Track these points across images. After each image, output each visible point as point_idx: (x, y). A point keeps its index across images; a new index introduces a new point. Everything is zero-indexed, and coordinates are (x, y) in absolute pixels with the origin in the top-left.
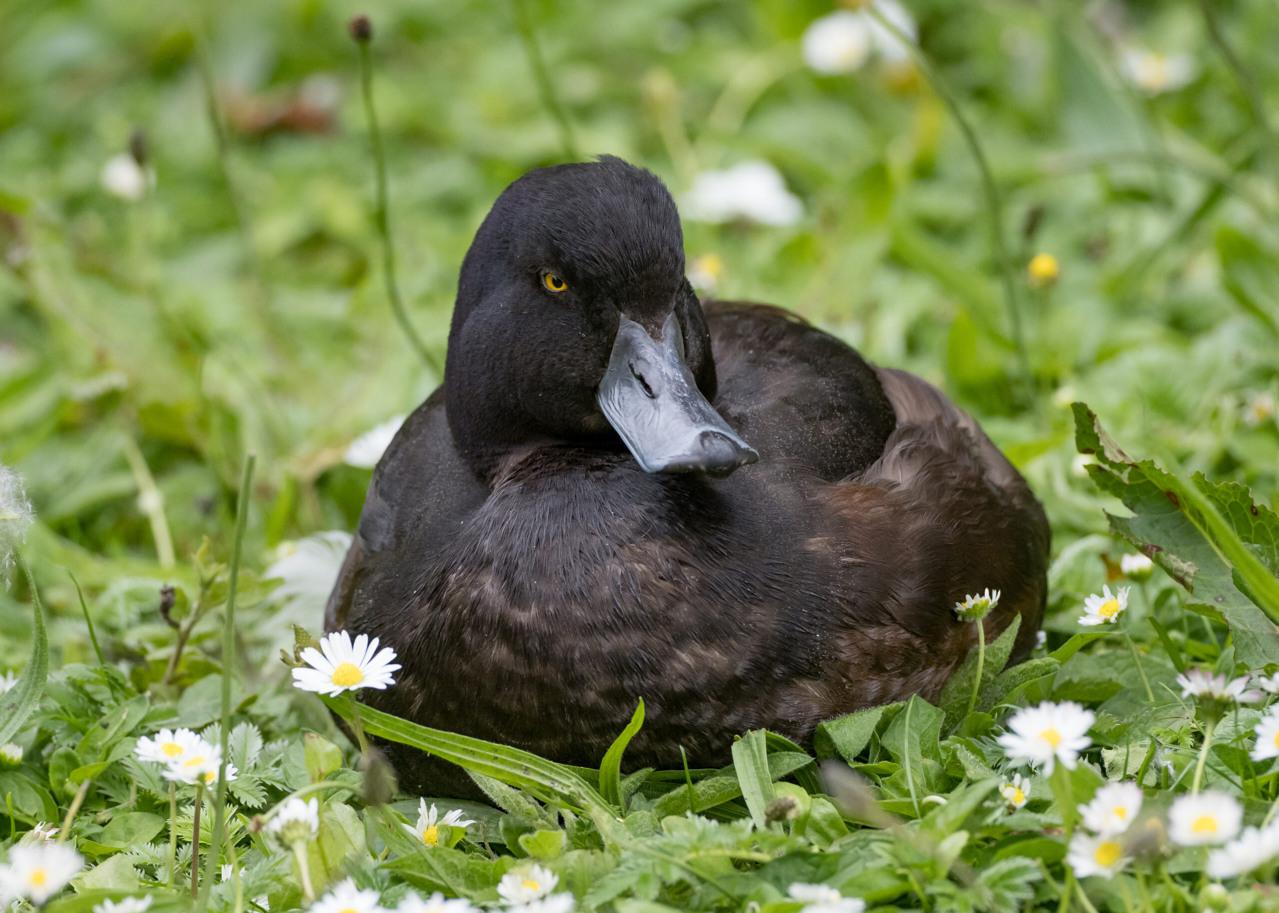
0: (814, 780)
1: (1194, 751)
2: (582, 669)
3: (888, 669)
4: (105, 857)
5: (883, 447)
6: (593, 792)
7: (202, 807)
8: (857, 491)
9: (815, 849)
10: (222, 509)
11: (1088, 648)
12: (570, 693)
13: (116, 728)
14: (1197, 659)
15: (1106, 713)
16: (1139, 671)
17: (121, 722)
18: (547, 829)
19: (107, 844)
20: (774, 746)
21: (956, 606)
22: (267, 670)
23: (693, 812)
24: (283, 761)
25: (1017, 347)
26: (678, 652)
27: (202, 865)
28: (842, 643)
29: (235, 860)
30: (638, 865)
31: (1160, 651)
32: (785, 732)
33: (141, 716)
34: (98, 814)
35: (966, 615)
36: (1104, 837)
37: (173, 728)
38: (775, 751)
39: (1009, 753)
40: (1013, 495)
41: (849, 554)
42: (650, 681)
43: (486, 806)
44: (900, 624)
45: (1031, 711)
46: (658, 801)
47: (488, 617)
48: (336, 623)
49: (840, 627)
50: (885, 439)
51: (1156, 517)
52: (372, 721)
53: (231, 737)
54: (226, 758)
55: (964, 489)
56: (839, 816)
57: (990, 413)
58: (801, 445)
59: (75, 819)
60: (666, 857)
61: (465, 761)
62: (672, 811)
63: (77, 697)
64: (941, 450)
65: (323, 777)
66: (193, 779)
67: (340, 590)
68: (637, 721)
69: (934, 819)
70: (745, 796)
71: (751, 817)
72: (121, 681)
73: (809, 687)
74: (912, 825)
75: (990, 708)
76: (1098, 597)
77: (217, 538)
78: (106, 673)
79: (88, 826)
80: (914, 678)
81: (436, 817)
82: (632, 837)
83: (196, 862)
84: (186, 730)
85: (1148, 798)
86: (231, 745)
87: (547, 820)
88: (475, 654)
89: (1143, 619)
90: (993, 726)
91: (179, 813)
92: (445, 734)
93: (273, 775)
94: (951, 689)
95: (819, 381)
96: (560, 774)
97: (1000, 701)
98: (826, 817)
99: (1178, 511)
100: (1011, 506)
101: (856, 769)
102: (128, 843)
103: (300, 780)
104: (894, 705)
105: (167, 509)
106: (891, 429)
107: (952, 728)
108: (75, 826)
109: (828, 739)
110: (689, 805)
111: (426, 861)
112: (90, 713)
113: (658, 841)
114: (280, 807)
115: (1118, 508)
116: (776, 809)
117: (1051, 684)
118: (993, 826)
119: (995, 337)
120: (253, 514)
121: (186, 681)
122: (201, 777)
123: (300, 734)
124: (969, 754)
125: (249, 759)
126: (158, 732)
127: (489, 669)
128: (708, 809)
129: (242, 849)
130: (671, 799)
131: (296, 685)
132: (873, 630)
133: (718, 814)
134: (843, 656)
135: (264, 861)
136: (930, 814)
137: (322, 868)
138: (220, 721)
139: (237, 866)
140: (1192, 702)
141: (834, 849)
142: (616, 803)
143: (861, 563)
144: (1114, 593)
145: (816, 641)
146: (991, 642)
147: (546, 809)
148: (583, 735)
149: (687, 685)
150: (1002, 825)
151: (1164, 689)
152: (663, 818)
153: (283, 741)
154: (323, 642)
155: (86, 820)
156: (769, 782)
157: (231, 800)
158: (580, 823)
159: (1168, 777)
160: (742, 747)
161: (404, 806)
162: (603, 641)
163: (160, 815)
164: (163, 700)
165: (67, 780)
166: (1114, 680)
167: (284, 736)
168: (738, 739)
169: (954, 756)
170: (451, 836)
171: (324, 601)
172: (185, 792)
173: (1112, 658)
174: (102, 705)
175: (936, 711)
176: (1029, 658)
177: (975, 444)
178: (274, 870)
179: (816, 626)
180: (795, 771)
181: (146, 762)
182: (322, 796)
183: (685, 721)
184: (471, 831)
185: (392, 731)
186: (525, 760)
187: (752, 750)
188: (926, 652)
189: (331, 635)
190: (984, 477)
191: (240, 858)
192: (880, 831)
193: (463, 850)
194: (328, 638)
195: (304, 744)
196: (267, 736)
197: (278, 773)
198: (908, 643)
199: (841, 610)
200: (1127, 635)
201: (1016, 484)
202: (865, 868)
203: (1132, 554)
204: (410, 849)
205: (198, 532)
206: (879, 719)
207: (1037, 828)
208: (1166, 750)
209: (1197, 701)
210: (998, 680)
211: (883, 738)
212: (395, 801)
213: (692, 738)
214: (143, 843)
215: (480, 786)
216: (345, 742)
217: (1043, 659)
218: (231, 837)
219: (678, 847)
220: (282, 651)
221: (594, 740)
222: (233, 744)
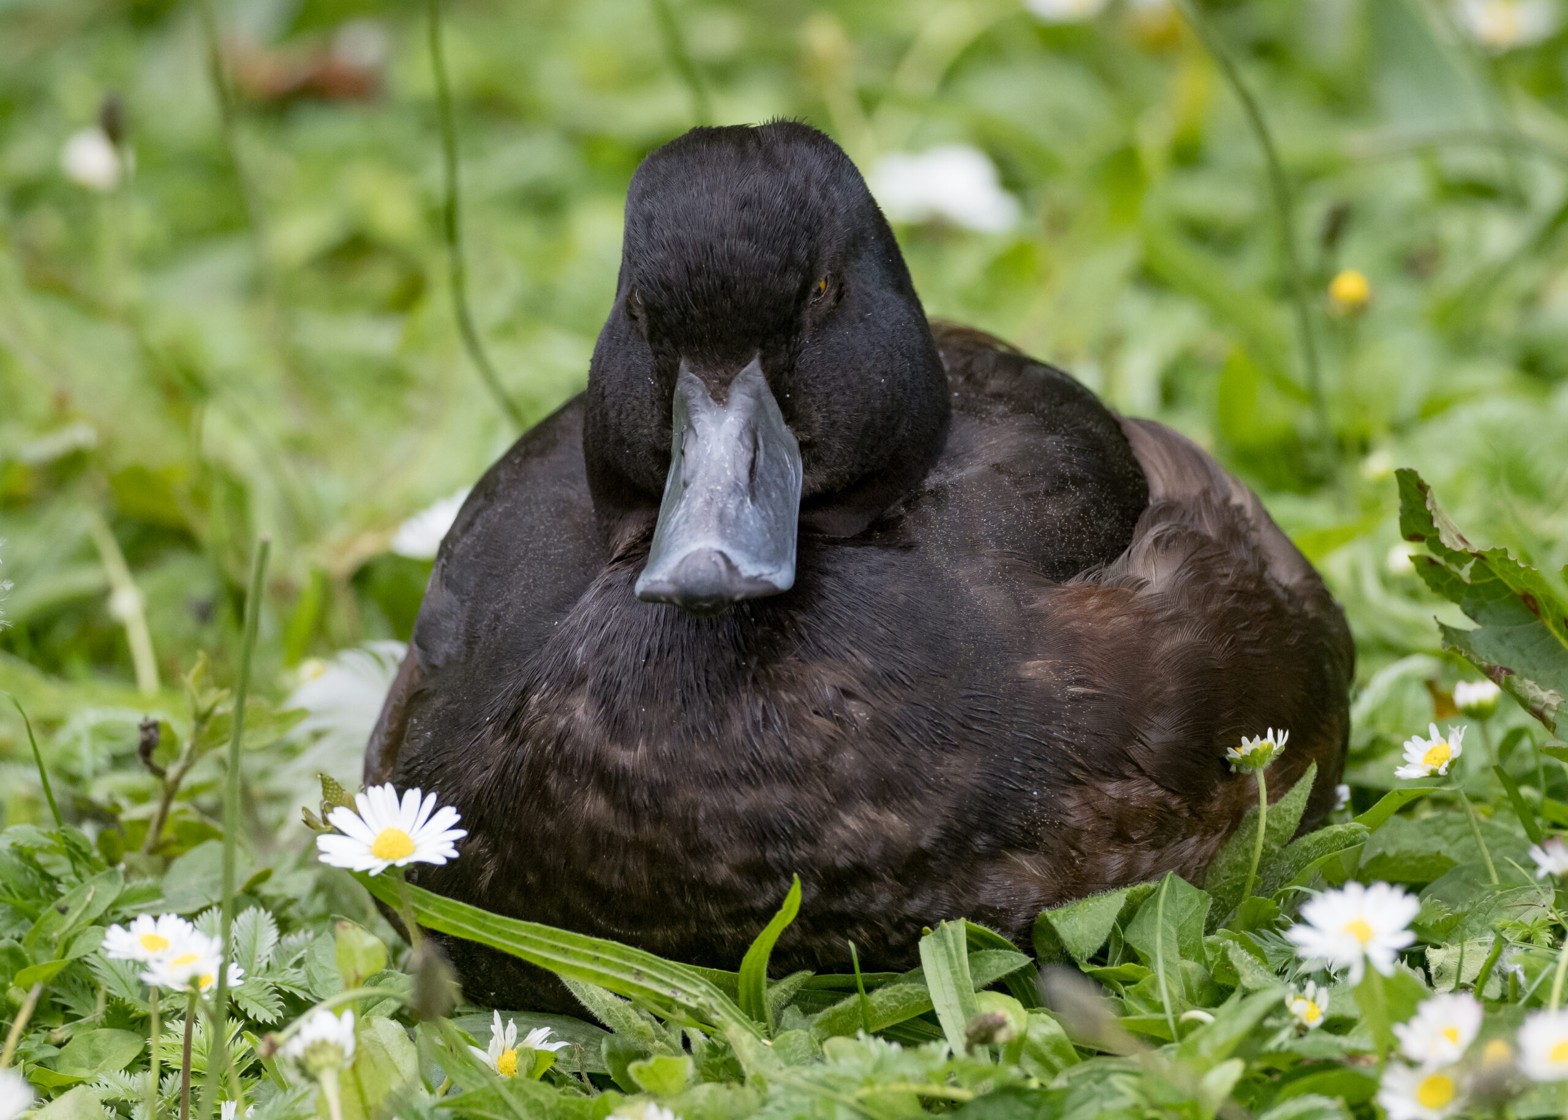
0: (1032, 988)
1: (1553, 951)
2: (707, 832)
3: (1135, 838)
4: (62, 1089)
5: (1131, 532)
6: (729, 1004)
7: (196, 1022)
8: (1091, 595)
9: (1034, 1084)
10: (225, 612)
11: (1407, 809)
12: (692, 865)
13: (77, 914)
14: (1557, 826)
15: (1432, 899)
16: (1477, 843)
17: (85, 905)
18: (667, 1054)
19: (65, 1072)
20: (976, 942)
21: (1227, 753)
22: (285, 835)
23: (867, 1032)
24: (305, 960)
25: (1313, 397)
26: (841, 814)
27: (195, 1101)
28: (1070, 804)
29: (240, 1095)
30: (790, 1104)
31: (1507, 814)
32: (992, 923)
33: (112, 896)
34: (52, 1030)
35: (1241, 765)
36: (1429, 1069)
37: (155, 913)
38: (980, 949)
39: (1301, 952)
40: (1303, 599)
41: (1079, 682)
42: (803, 852)
43: (583, 1023)
44: (1150, 777)
45: (1332, 896)
46: (819, 1017)
47: (580, 755)
48: (380, 770)
49: (1067, 782)
50: (1135, 521)
51: (1507, 629)
52: (427, 908)
53: (235, 926)
54: (228, 956)
55: (1241, 592)
56: (1065, 1038)
57: (1276, 487)
58: (1018, 532)
59: (21, 1037)
60: (829, 1093)
61: (555, 962)
62: (838, 1031)
63: (25, 870)
64: (1208, 538)
65: (361, 982)
66: (183, 984)
67: (386, 724)
68: (790, 907)
69: (1196, 1043)
70: (938, 1010)
71: (945, 1039)
72: (84, 849)
73: (1025, 862)
74: (1166, 1051)
75: (1275, 891)
76: (1422, 741)
77: (218, 654)
78: (65, 838)
79: (40, 1048)
80: (1170, 851)
81: (515, 1037)
82: (783, 1065)
83: (187, 1097)
84: (173, 917)
85: (1490, 1016)
86: (235, 938)
87: (667, 1043)
88: (562, 806)
89: (1484, 769)
90: (1277, 916)
91: (164, 1030)
92: (527, 927)
93: (292, 979)
94: (1220, 865)
95: (1048, 440)
96: (684, 980)
97: (1287, 881)
98: (1050, 1040)
99: (1539, 621)
100: (1302, 615)
101: (1091, 974)
102: (94, 1071)
103: (329, 985)
104: (1141, 887)
105: (148, 613)
106: (1143, 505)
107: (1222, 919)
108: (21, 1047)
109: (1053, 934)
110: (861, 1022)
111: (501, 1097)
112: (42, 892)
113: (818, 1071)
114: (301, 1022)
115: (1454, 616)
116: (980, 1028)
117: (1358, 859)
118: (1278, 1053)
119: (1282, 384)
120: (267, 622)
121: (174, 849)
122: (194, 981)
123: (329, 922)
124: (1245, 954)
125: (260, 956)
126: (135, 919)
127: (581, 828)
128: (887, 1028)
129: (250, 1079)
130: (837, 1014)
131: (323, 858)
132: (1114, 785)
133: (901, 1035)
134: (1071, 821)
135: (280, 1096)
136: (1191, 1037)
137: (359, 1106)
138: (219, 904)
139: (242, 1103)
140: (1551, 885)
141: (1059, 1083)
142: (762, 1018)
143: (1094, 694)
144: (1444, 735)
145: (1032, 800)
146: (1275, 801)
147: (665, 1026)
148: (711, 924)
149: (854, 859)
150: (1289, 1052)
151: (1512, 866)
152: (825, 1039)
153: (306, 932)
154: (360, 799)
155: (37, 1039)
156: (970, 991)
157: (235, 1012)
158: (713, 1047)
159: (1517, 986)
160: (933, 943)
161: (471, 1021)
162: (737, 796)
163: (138, 1033)
164: (143, 875)
165: (11, 984)
166: (1443, 854)
167: (307, 925)
168: (928, 933)
169: (1224, 956)
170: (535, 1064)
171: (362, 741)
172: (172, 1000)
173: (1441, 823)
174: (59, 882)
175: (1199, 895)
176: (1326, 823)
177: (1254, 529)
178: (293, 1109)
179: (1033, 780)
180: (1006, 976)
181: (119, 960)
182: (359, 1008)
183: (851, 907)
184: (563, 1056)
185: (454, 922)
186: (637, 960)
187: (947, 948)
188: (1186, 815)
189: (371, 789)
190: (1266, 575)
191: (247, 1092)
192: (1123, 1059)
193: (552, 1082)
194: (366, 794)
195: (334, 937)
196: (284, 925)
197: (299, 976)
198: (1161, 802)
199: (1067, 757)
200: (1462, 792)
201: (1309, 583)
202: (1102, 1110)
203: (1469, 681)
204: (479, 1081)
205: (193, 644)
206: (1122, 905)
207: (1337, 1056)
208: (1515, 949)
209: (1557, 883)
210: (1285, 853)
211: (1127, 932)
212: (459, 1014)
213: (862, 930)
214: (114, 1072)
215: (575, 994)
216: (391, 935)
217: (1347, 825)
218: (235, 1062)
219: (846, 1079)
220: (304, 809)
221: (727, 931)
222: (237, 936)
